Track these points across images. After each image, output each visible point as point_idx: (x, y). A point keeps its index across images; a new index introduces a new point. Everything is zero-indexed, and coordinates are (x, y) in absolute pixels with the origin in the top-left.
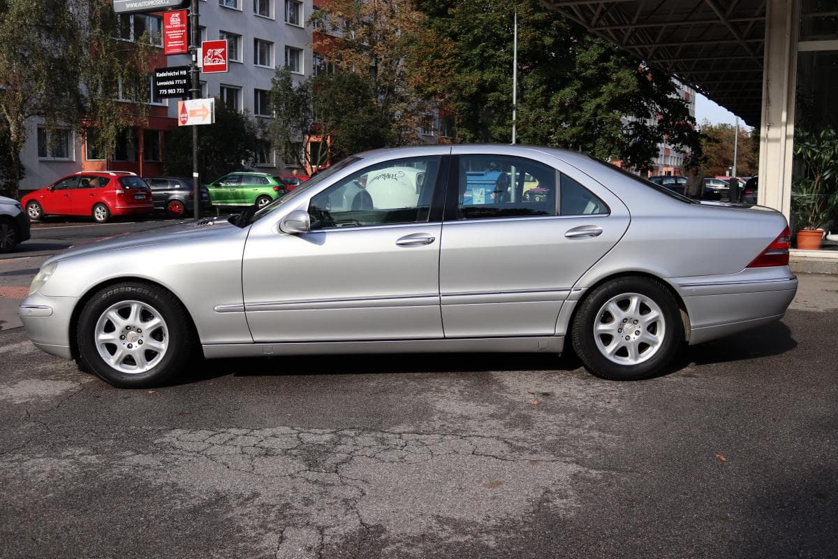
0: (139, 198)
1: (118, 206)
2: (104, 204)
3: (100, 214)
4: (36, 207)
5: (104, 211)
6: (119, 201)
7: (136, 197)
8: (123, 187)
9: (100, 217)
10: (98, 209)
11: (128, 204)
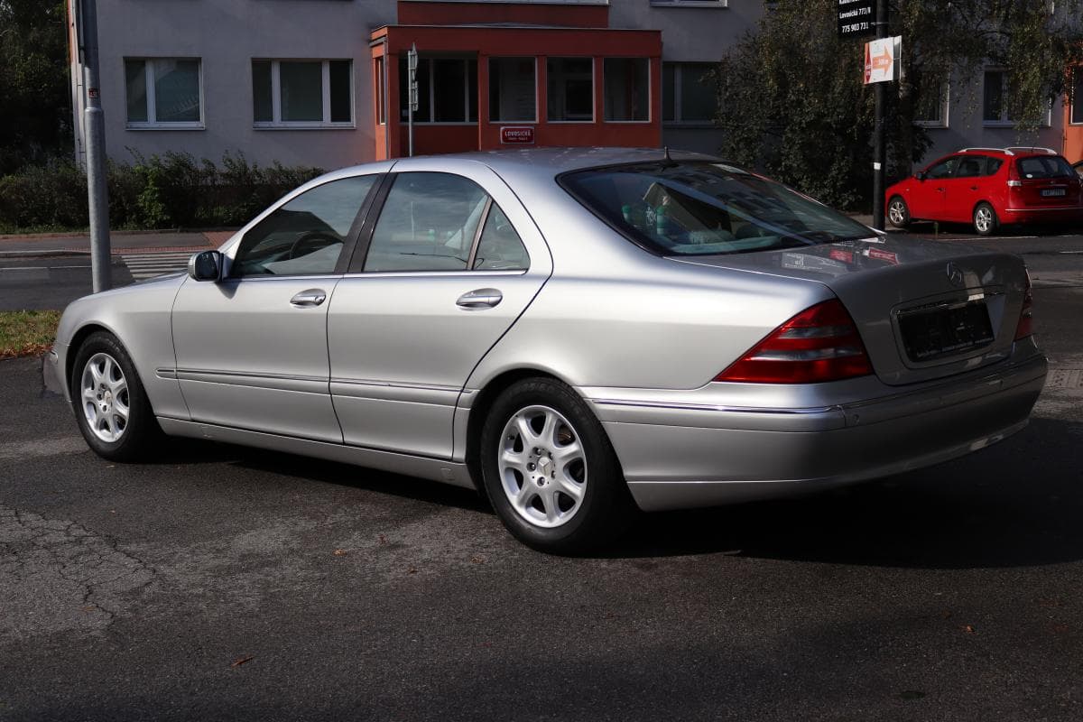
0: (1052, 193)
1: (1012, 208)
2: (990, 204)
3: (983, 221)
4: (900, 206)
5: (989, 216)
6: (1013, 200)
7: (1045, 193)
8: (1021, 175)
9: (982, 225)
10: (981, 212)
11: (1028, 204)
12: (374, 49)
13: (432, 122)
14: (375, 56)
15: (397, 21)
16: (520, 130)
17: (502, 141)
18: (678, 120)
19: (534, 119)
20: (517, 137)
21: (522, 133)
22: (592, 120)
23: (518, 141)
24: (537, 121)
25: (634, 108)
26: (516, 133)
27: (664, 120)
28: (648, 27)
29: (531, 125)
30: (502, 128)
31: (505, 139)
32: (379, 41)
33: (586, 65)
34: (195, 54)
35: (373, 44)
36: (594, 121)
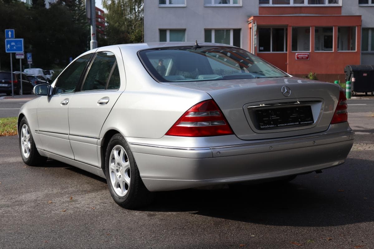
12: (249, 24)
13: (271, 52)
14: (250, 27)
15: (258, 14)
16: (304, 54)
17: (296, 59)
18: (369, 50)
19: (309, 50)
20: (302, 57)
21: (304, 56)
22: (332, 50)
23: (303, 59)
24: (310, 51)
25: (351, 46)
26: (302, 56)
27: (362, 50)
28: (358, 14)
29: (308, 53)
30: (296, 54)
31: (298, 58)
32: (250, 22)
33: (330, 29)
34: (184, 27)
35: (249, 23)
36: (333, 51)
